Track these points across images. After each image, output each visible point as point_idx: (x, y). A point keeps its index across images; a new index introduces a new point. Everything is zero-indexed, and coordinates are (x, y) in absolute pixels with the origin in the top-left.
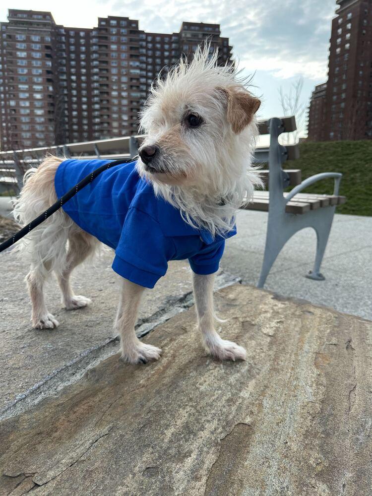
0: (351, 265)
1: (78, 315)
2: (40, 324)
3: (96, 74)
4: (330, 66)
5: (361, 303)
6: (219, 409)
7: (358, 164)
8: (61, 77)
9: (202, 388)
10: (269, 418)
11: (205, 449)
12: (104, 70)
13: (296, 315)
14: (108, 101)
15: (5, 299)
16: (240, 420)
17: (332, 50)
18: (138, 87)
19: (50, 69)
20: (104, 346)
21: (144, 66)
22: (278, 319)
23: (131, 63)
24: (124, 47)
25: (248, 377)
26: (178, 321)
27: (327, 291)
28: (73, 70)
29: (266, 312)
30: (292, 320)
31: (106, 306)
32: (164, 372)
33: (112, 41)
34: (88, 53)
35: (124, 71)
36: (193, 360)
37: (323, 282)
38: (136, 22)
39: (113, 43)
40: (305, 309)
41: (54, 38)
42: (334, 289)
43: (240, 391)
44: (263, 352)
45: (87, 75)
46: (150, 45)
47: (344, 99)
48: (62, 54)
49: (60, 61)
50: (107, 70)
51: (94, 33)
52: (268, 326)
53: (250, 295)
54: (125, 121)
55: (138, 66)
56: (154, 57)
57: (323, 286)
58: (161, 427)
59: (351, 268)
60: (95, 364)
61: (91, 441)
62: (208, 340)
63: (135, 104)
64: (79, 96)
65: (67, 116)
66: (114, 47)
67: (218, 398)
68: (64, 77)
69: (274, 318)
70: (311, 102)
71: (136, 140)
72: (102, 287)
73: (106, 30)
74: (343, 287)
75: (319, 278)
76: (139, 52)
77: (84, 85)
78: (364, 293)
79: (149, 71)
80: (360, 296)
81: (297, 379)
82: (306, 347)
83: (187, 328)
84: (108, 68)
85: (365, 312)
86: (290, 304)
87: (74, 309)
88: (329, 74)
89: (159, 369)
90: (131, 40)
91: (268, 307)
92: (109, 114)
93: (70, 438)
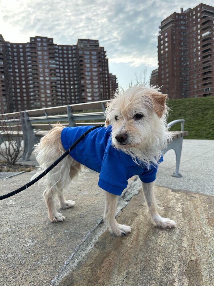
0: (193, 168)
1: (71, 212)
2: (56, 219)
3: (30, 68)
4: (159, 60)
5: (205, 188)
6: (176, 254)
7: (182, 111)
8: (9, 70)
9: (162, 245)
10: (202, 256)
11: (180, 277)
12: (35, 65)
13: (188, 199)
14: (38, 83)
15: (23, 206)
16: (189, 259)
17: (159, 51)
18: (55, 74)
19: (2, 66)
20: (96, 228)
21: (58, 63)
22: (180, 202)
23: (50, 61)
24: (46, 53)
25: (181, 236)
26: (129, 210)
27: (185, 183)
28: (16, 66)
29: (172, 199)
30: (187, 202)
31: (85, 205)
32: (137, 239)
33: (38, 50)
34: (25, 57)
35: (46, 66)
36: (149, 230)
37: (182, 178)
38: (52, 39)
39: (39, 51)
40: (190, 195)
41: (4, 49)
42: (189, 182)
43: (181, 243)
44: (182, 221)
45: (25, 68)
46: (60, 52)
47: (168, 77)
48: (9, 58)
49: (8, 61)
50: (36, 66)
51: (28, 46)
52: (177, 207)
53: (159, 191)
54: (49, 93)
55: (54, 63)
56: (63, 58)
57: (182, 180)
58: (152, 268)
59: (193, 169)
60: (96, 239)
61: (120, 281)
62: (155, 219)
63: (54, 84)
64: (21, 81)
65: (14, 92)
66: (40, 53)
67: (172, 249)
68: (11, 70)
69: (178, 202)
70: (151, 79)
71: (71, 107)
72: (75, 194)
73: (35, 44)
74: (193, 180)
75: (180, 176)
76: (55, 56)
77: (23, 74)
78: (205, 183)
79: (61, 65)
80: (203, 184)
81: (205, 233)
82: (201, 216)
83: (137, 213)
84: (37, 64)
85: (209, 193)
86: (182, 194)
87: (68, 208)
88: (159, 64)
89: (134, 238)
90: (49, 49)
91: (172, 196)
92: (39, 90)
93: (109, 281)
